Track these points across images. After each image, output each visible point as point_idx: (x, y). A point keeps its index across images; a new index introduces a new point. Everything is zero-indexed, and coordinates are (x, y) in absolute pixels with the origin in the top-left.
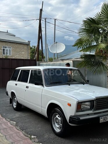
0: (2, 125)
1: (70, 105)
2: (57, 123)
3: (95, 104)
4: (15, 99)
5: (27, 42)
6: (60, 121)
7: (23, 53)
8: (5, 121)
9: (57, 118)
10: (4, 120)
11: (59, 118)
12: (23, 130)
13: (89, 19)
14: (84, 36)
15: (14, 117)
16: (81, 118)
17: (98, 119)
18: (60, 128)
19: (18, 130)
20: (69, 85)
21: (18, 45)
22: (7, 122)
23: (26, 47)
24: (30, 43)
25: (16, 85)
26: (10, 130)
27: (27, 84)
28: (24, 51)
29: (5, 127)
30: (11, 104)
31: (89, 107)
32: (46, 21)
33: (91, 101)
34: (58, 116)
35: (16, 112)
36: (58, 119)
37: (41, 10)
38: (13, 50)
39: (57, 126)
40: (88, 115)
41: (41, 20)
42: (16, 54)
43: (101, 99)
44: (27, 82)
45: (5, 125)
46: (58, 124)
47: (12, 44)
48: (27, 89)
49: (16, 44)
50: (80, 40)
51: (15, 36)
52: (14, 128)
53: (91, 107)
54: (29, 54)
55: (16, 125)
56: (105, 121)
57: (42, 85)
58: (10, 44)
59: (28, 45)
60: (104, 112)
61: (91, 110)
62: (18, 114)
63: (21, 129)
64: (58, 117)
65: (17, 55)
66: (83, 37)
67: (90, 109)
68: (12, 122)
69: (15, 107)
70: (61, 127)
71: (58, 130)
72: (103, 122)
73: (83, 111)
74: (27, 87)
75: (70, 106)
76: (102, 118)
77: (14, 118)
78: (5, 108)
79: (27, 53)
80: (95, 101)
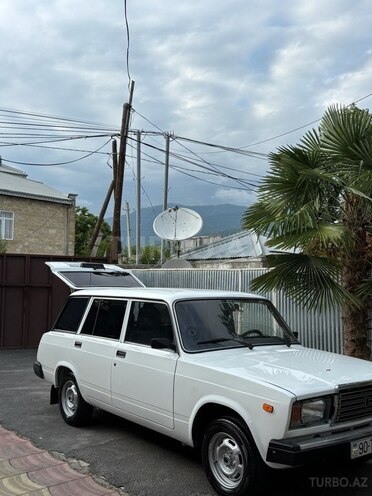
0: (46, 472)
1: (269, 409)
2: (226, 460)
3: (336, 406)
4: (71, 391)
5: (65, 196)
6: (237, 457)
7: (52, 232)
8: (53, 459)
9: (226, 448)
10: (46, 455)
11: (235, 448)
12: (119, 487)
13: (288, 153)
14: (276, 200)
15: (76, 446)
16: (303, 446)
17: (345, 447)
18: (236, 477)
19: (102, 485)
20: (251, 349)
21: (36, 206)
22: (60, 462)
23: (61, 213)
24: (74, 200)
25: (78, 345)
26: (79, 486)
27: (120, 344)
28: (56, 225)
29: (60, 478)
30: (57, 405)
31: (320, 414)
32: (139, 142)
33: (328, 397)
34: (230, 442)
35: (74, 429)
36: (230, 449)
37: (128, 108)
38: (20, 221)
39: (227, 471)
40: (317, 436)
41: (126, 137)
42: (29, 236)
43: (352, 390)
44: (116, 336)
45: (59, 473)
46: (231, 466)
47: (16, 205)
48: (120, 359)
49: (28, 202)
50: (260, 207)
51: (25, 176)
52: (89, 480)
53: (325, 415)
54: (72, 237)
55: (93, 471)
56: (364, 454)
57: (174, 349)
58: (9, 202)
59: (67, 205)
60: (356, 428)
61: (327, 422)
62: (84, 438)
63: (111, 483)
64: (230, 446)
65: (32, 240)
66: (273, 201)
67: (324, 420)
68: (75, 461)
69: (70, 414)
70: (239, 475)
71: (229, 484)
72: (359, 458)
73: (304, 426)
74: (121, 354)
75: (272, 412)
76: (355, 446)
77: (78, 450)
78: (34, 417)
79: (64, 232)
80: (336, 397)
